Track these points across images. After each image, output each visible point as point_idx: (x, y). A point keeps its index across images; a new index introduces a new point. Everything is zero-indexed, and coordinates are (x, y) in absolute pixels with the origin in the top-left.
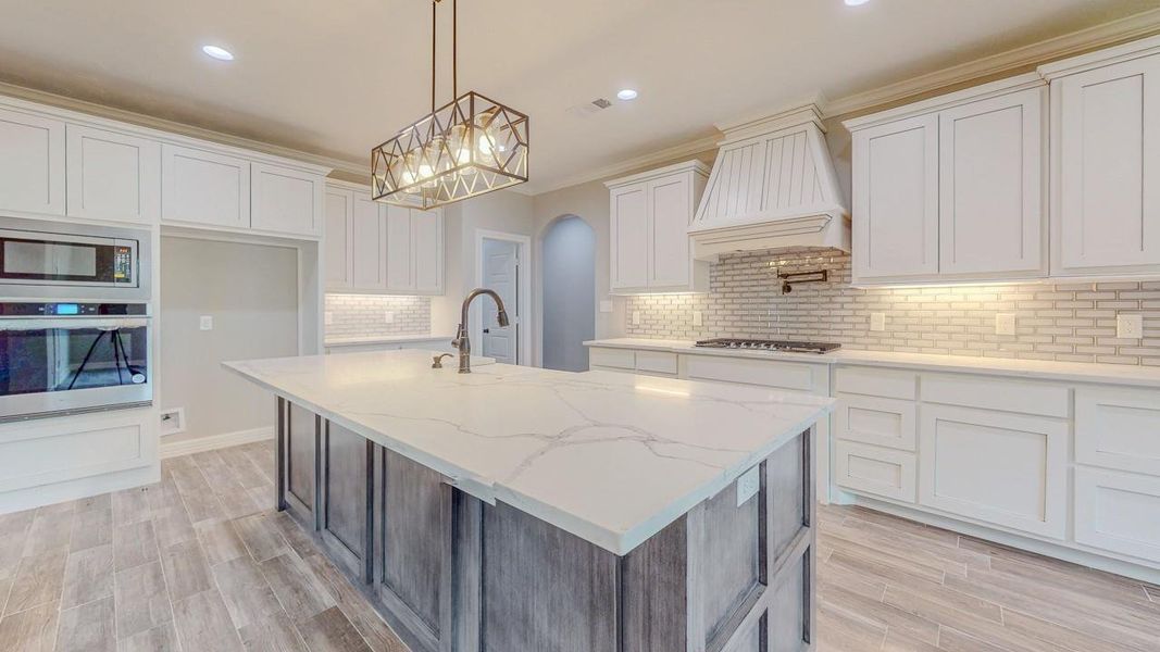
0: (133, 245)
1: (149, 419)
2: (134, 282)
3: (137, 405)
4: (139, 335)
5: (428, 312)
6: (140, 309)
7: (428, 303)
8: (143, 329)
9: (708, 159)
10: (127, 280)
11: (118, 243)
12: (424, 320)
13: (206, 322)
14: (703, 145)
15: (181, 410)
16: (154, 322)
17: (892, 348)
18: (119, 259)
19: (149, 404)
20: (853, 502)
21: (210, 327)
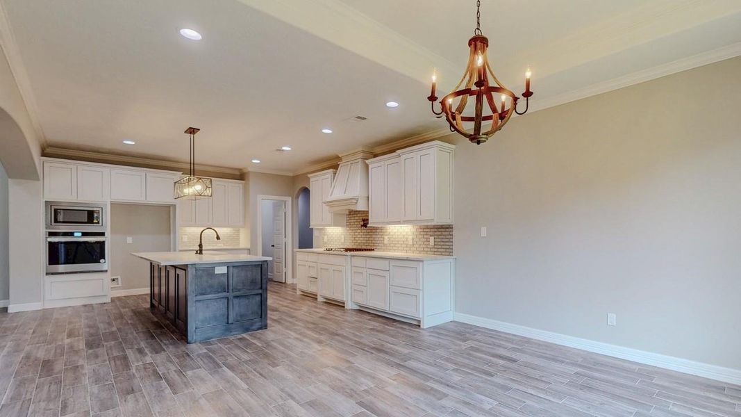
0: (100, 210)
1: (107, 277)
2: (101, 224)
3: (102, 271)
4: (102, 244)
5: (238, 235)
6: (102, 234)
7: (238, 231)
8: (104, 242)
9: (336, 167)
10: (98, 223)
11: (95, 209)
12: (236, 239)
13: (130, 240)
14: (333, 162)
15: (119, 277)
16: (107, 239)
17: (390, 250)
18: (95, 215)
19: (106, 271)
20: (358, 308)
21: (131, 242)
